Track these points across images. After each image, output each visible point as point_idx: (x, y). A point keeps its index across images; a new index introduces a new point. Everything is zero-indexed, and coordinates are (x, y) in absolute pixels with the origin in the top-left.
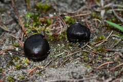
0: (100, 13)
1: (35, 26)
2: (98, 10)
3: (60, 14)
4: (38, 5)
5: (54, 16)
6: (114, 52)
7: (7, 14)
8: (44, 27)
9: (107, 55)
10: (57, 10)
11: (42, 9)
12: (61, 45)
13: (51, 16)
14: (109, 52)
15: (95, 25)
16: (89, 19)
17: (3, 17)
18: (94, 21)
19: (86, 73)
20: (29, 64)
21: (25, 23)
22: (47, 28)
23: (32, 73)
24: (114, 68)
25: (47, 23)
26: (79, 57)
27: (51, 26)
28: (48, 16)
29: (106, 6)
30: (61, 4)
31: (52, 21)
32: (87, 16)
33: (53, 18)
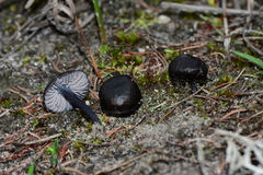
0: (222, 43)
1: (116, 66)
2: (219, 39)
3: (156, 46)
4: (119, 35)
5: (147, 50)
6: (247, 96)
7: (69, 51)
8: (130, 67)
9: (236, 101)
10: (150, 41)
11: (127, 41)
12: (160, 92)
13: (142, 50)
14: (240, 97)
15: (215, 62)
16: (204, 54)
17: (62, 56)
18: (214, 56)
19: (203, 127)
20: (108, 123)
21: (99, 63)
22: (136, 68)
23: (113, 136)
24: (247, 119)
25: (135, 60)
26: (190, 105)
27: (142, 65)
28: (137, 51)
29: (232, 33)
30: (158, 35)
31: (144, 58)
32: (202, 48)
33: (145, 55)
